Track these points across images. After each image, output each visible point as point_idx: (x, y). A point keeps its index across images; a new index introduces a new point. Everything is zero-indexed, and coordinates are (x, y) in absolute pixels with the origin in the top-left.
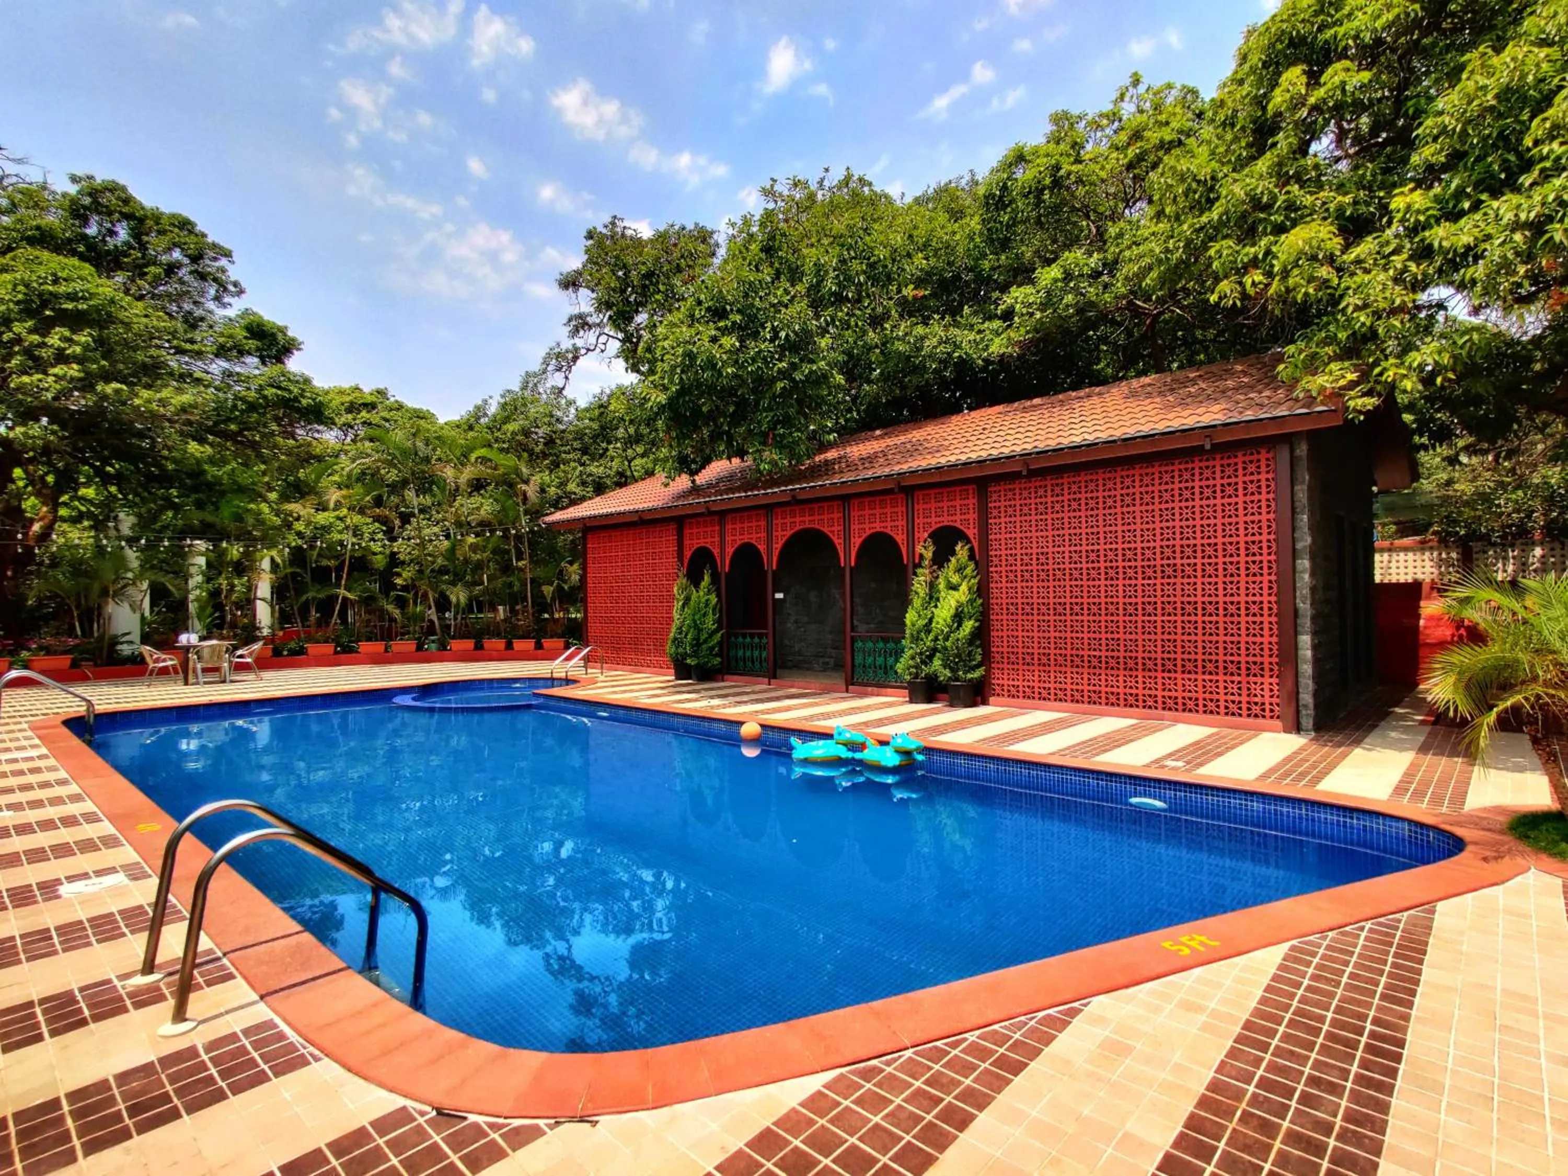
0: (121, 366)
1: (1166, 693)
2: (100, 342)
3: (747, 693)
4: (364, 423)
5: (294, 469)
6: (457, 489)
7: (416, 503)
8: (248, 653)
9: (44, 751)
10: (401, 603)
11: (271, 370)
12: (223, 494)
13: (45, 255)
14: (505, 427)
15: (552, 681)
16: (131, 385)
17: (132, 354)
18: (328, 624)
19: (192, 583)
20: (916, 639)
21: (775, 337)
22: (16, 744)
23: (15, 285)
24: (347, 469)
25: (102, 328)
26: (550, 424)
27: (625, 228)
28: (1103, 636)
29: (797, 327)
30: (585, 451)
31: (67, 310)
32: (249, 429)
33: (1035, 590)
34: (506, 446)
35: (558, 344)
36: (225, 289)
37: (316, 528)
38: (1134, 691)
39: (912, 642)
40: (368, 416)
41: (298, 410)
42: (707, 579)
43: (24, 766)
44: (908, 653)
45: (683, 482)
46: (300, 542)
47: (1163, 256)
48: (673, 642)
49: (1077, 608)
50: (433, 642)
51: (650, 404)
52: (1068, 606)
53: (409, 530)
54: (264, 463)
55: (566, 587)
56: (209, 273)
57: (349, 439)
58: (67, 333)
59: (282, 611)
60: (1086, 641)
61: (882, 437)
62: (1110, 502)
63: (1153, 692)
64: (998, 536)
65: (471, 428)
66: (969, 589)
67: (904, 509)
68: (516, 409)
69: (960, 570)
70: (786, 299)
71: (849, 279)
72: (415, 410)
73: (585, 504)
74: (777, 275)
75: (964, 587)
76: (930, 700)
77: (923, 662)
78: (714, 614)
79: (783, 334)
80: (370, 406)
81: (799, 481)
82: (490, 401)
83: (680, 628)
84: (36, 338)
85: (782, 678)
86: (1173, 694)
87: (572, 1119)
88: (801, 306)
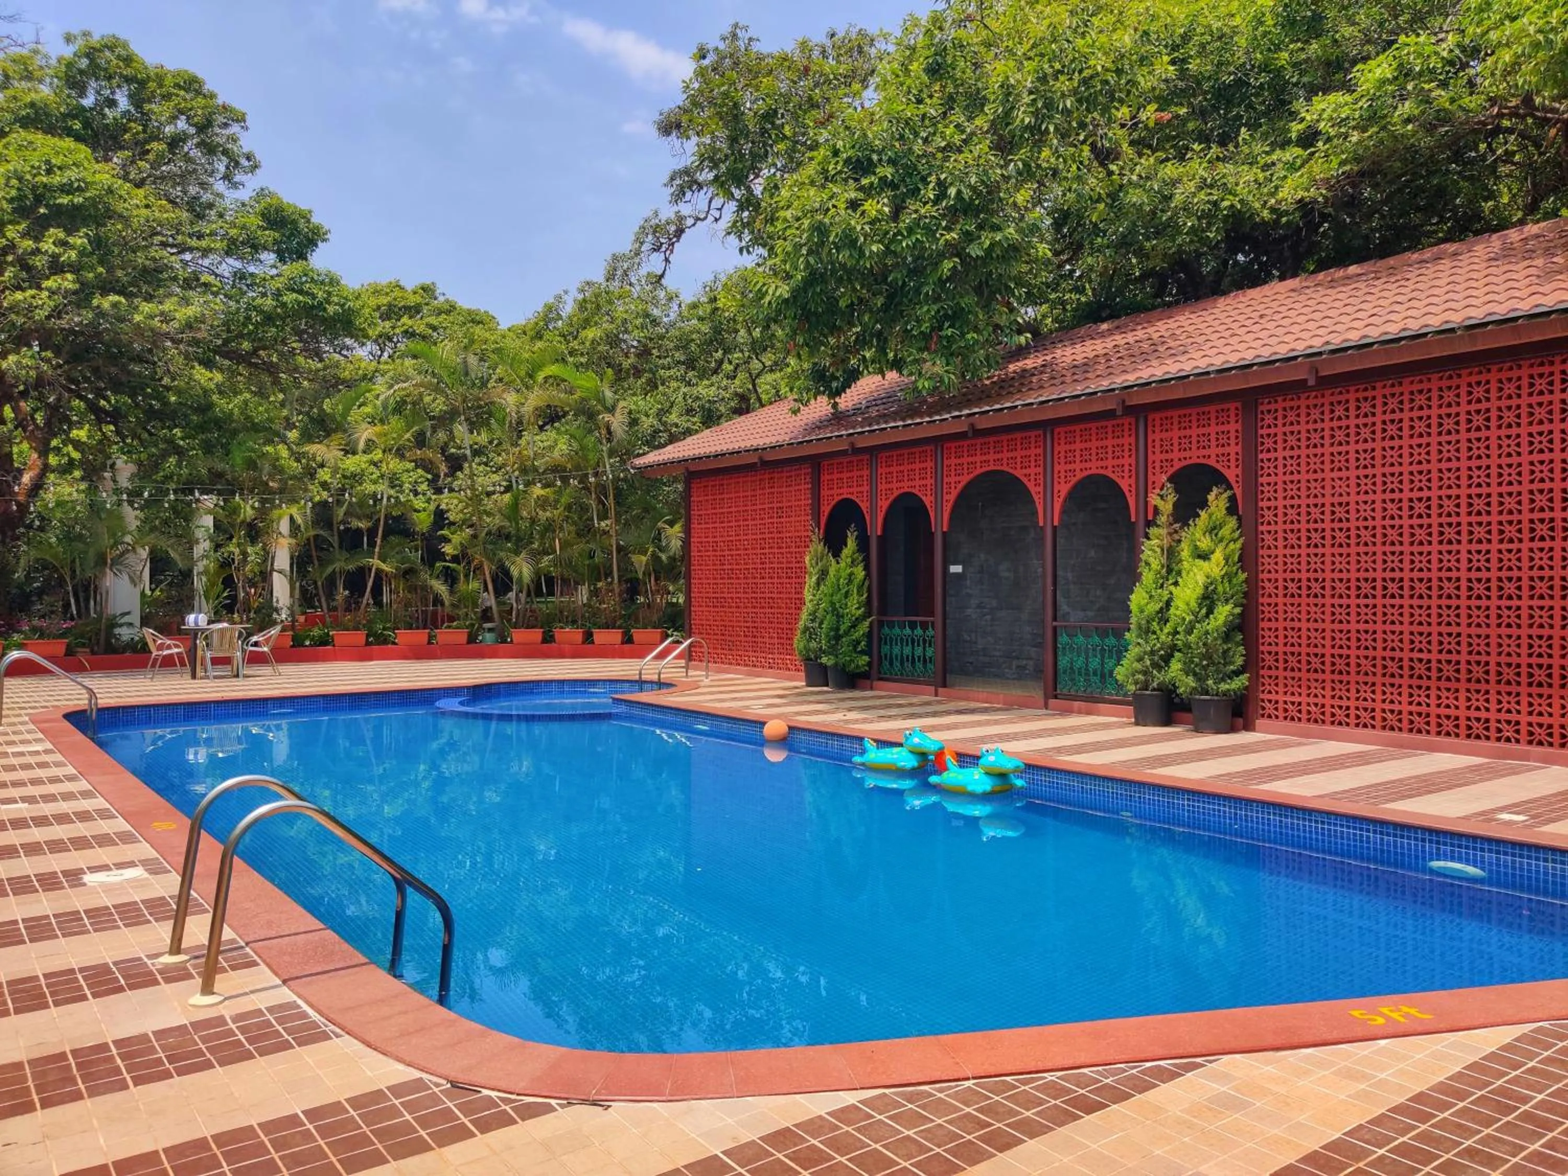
0: (120, 273)
1: (1534, 719)
2: (98, 243)
3: (900, 706)
4: (406, 332)
5: (317, 399)
6: (520, 423)
7: (467, 443)
8: (265, 640)
9: (49, 746)
10: (450, 578)
11: (291, 269)
12: (235, 433)
13: (39, 138)
14: (583, 334)
15: (640, 684)
16: (129, 296)
17: (131, 256)
18: (358, 604)
19: (198, 550)
20: (1146, 631)
21: (942, 195)
22: (21, 737)
23: (9, 179)
24: (382, 397)
25: (99, 225)
26: (643, 327)
27: (750, 39)
28: (1435, 629)
29: (973, 180)
30: (690, 364)
31: (60, 205)
32: (264, 348)
33: (1328, 559)
34: (583, 360)
35: (656, 214)
36: (237, 164)
37: (344, 477)
38: (1483, 714)
39: (1139, 636)
40: (410, 322)
41: (324, 320)
42: (851, 544)
43: (32, 760)
44: (1134, 651)
45: (820, 407)
46: (325, 494)
47: (1540, 37)
48: (804, 632)
49: (1393, 587)
50: (490, 630)
51: (768, 299)
52: (1379, 584)
53: (461, 479)
54: (282, 391)
55: (664, 557)
56: (219, 145)
57: (386, 354)
58: (62, 235)
59: (303, 591)
60: (1406, 637)
61: (1110, 332)
62: (1449, 424)
63: (1513, 717)
64: (1272, 479)
65: (539, 336)
66: (1227, 559)
67: (1132, 440)
68: (598, 307)
69: (1213, 530)
70: (957, 139)
71: (1049, 105)
72: (470, 312)
73: (689, 440)
74: (949, 102)
75: (1218, 556)
76: (1167, 722)
77: (1155, 665)
78: (860, 594)
79: (952, 191)
80: (414, 311)
81: (979, 401)
82: (565, 297)
83: (813, 613)
84: (29, 244)
85: (952, 686)
86: (1545, 720)
87: (584, 1102)
88: (982, 147)
